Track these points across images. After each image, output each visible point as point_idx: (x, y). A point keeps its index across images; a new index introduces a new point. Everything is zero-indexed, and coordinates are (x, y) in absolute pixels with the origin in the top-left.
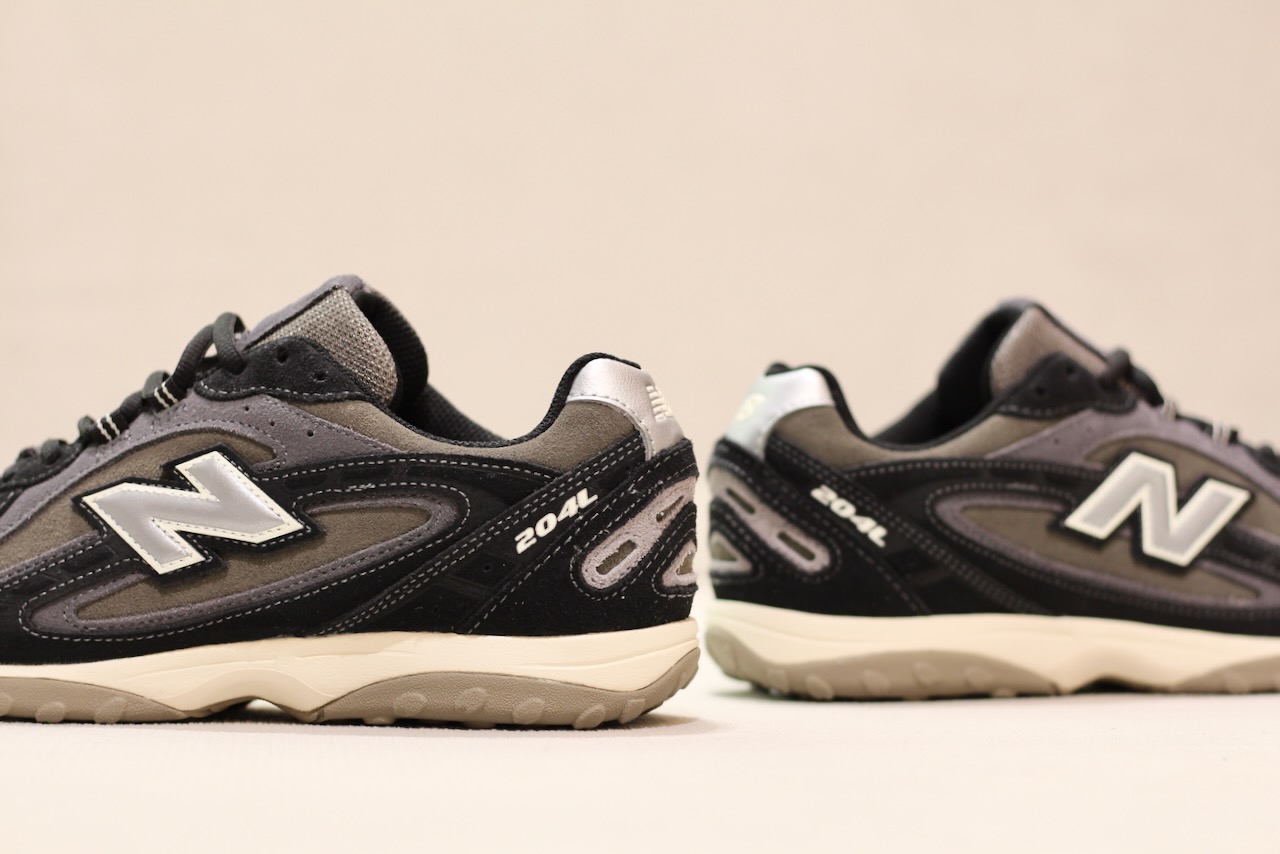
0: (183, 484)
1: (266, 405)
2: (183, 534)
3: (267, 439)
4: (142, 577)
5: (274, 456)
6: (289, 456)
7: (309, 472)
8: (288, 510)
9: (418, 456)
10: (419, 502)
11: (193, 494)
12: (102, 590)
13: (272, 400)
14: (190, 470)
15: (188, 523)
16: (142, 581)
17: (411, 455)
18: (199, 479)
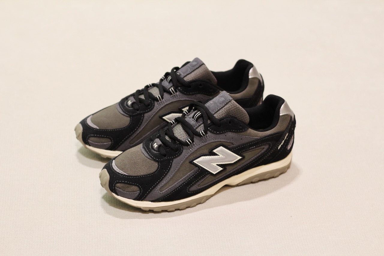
0: (215, 154)
1: (230, 134)
2: (217, 165)
3: (231, 142)
4: (210, 175)
5: (233, 144)
6: (236, 144)
7: (242, 147)
8: (238, 155)
9: (262, 138)
10: (263, 147)
11: (218, 156)
12: (202, 180)
13: (231, 133)
14: (217, 151)
15: (218, 162)
16: (209, 176)
17: (261, 139)
18: (219, 153)
